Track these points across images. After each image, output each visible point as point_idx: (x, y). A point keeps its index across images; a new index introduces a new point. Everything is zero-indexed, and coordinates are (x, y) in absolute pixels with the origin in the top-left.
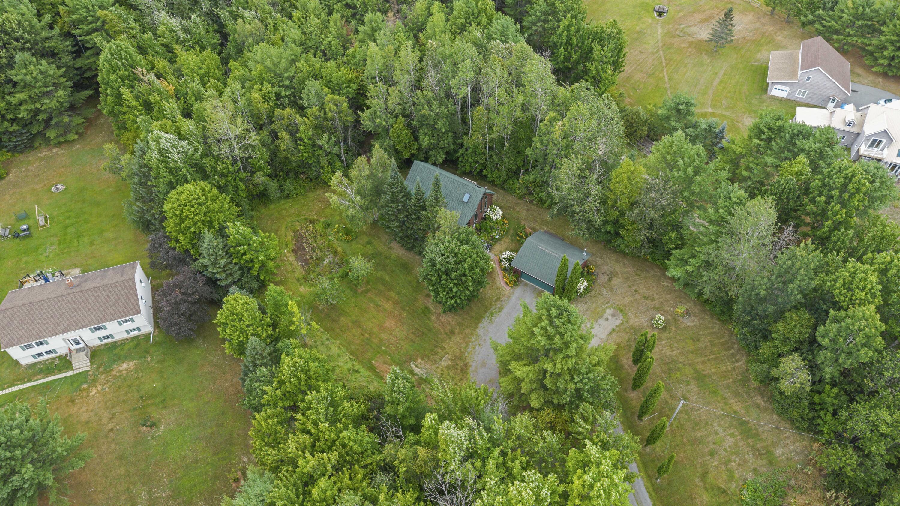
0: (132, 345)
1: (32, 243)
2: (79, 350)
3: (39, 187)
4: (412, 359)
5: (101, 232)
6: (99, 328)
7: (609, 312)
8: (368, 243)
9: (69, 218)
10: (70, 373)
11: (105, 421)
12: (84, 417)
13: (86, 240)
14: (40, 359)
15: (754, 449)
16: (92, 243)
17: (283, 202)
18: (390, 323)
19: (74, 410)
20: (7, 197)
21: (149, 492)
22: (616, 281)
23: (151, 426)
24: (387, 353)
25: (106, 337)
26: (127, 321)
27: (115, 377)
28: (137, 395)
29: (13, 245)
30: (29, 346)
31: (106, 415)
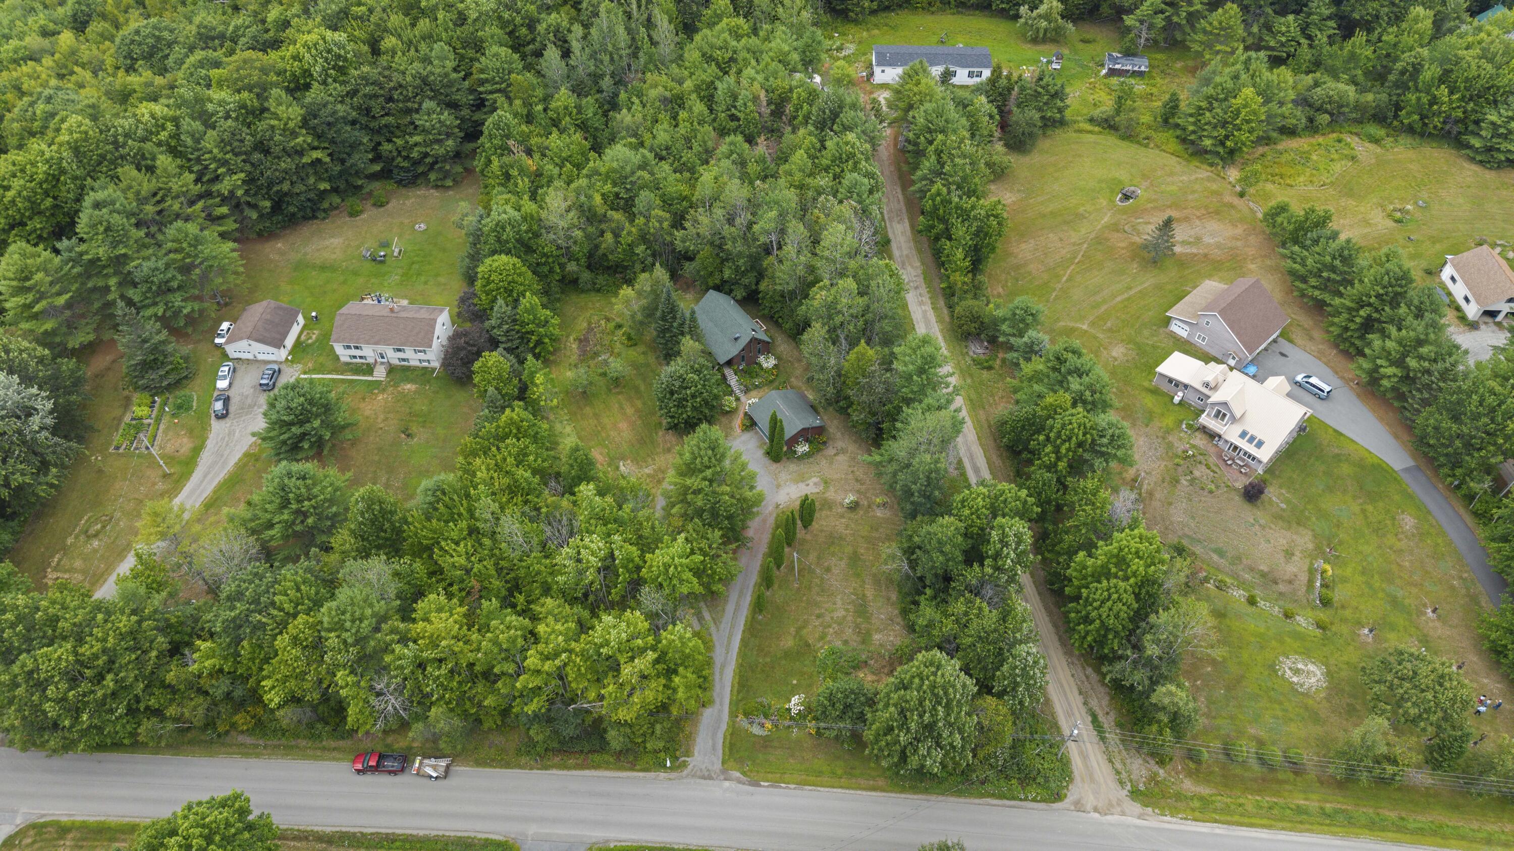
0: (420, 373)
1: (383, 268)
2: (382, 363)
3: (406, 221)
4: (623, 458)
5: (437, 275)
6: (399, 350)
7: (815, 480)
8: (643, 353)
9: (418, 256)
10: (370, 378)
11: (379, 420)
12: (367, 413)
13: (423, 279)
14: (354, 360)
15: (857, 626)
16: (426, 283)
17: (593, 294)
18: (623, 425)
19: (362, 405)
20: (380, 224)
21: (388, 479)
22: (841, 458)
23: (408, 436)
24: (607, 447)
25: (404, 360)
26: (420, 351)
27: (399, 392)
28: (408, 410)
29: (369, 265)
30: (349, 347)
31: (382, 417)
